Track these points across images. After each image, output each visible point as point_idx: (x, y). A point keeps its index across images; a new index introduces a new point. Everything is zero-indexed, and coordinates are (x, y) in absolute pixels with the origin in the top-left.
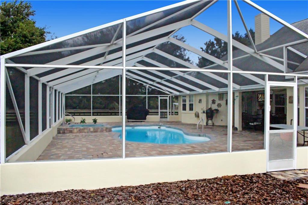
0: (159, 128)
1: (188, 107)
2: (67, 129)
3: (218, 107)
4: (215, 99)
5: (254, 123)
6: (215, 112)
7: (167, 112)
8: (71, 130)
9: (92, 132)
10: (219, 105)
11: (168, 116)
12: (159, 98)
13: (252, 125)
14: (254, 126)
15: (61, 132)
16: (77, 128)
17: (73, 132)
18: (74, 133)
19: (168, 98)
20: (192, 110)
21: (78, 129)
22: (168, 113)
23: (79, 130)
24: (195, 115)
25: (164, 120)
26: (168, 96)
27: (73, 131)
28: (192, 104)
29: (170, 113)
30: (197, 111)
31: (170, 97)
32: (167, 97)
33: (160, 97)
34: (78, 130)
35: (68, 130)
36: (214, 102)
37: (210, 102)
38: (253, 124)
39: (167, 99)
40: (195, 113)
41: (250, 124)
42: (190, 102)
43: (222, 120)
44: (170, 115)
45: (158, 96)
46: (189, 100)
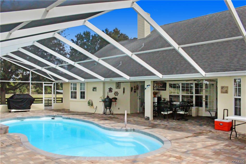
0: (52, 119)
1: (78, 95)
3: (115, 95)
4: (112, 88)
6: (113, 100)
10: (116, 94)
11: (53, 104)
12: (44, 85)
19: (52, 85)
20: (84, 98)
22: (53, 102)
24: (89, 103)
25: (48, 108)
26: (53, 83)
28: (84, 92)
30: (90, 99)
31: (54, 84)
32: (52, 84)
33: (45, 83)
36: (110, 90)
37: (107, 90)
38: (167, 114)
40: (89, 101)
41: (162, 113)
42: (81, 90)
43: (119, 109)
45: (42, 83)
46: (81, 88)
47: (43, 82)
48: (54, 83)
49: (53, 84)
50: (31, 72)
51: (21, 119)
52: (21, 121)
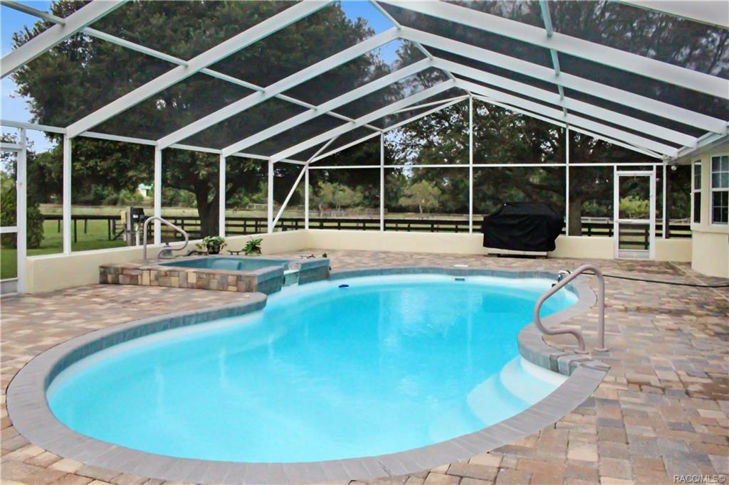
1: (706, 207)
2: (125, 272)
7: (647, 227)
8: (134, 273)
9: (192, 287)
11: (653, 239)
12: (617, 175)
15: (110, 278)
16: (149, 270)
17: (140, 283)
18: (141, 285)
19: (652, 175)
21: (153, 273)
22: (652, 231)
23: (157, 278)
25: (635, 254)
26: (655, 165)
27: (139, 277)
29: (658, 227)
31: (659, 169)
32: (650, 168)
33: (619, 168)
34: (153, 277)
35: (126, 275)
39: (647, 179)
42: (714, 186)
44: (658, 235)
45: (613, 167)
46: (713, 175)
47: (615, 165)
48: (658, 167)
49: (655, 168)
50: (570, 131)
51: (457, 275)
52: (456, 279)
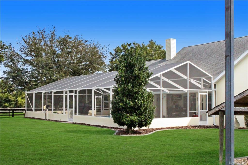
5: (175, 113)
13: (174, 114)
14: (176, 114)
19: (101, 97)
41: (173, 113)
47: (95, 95)
